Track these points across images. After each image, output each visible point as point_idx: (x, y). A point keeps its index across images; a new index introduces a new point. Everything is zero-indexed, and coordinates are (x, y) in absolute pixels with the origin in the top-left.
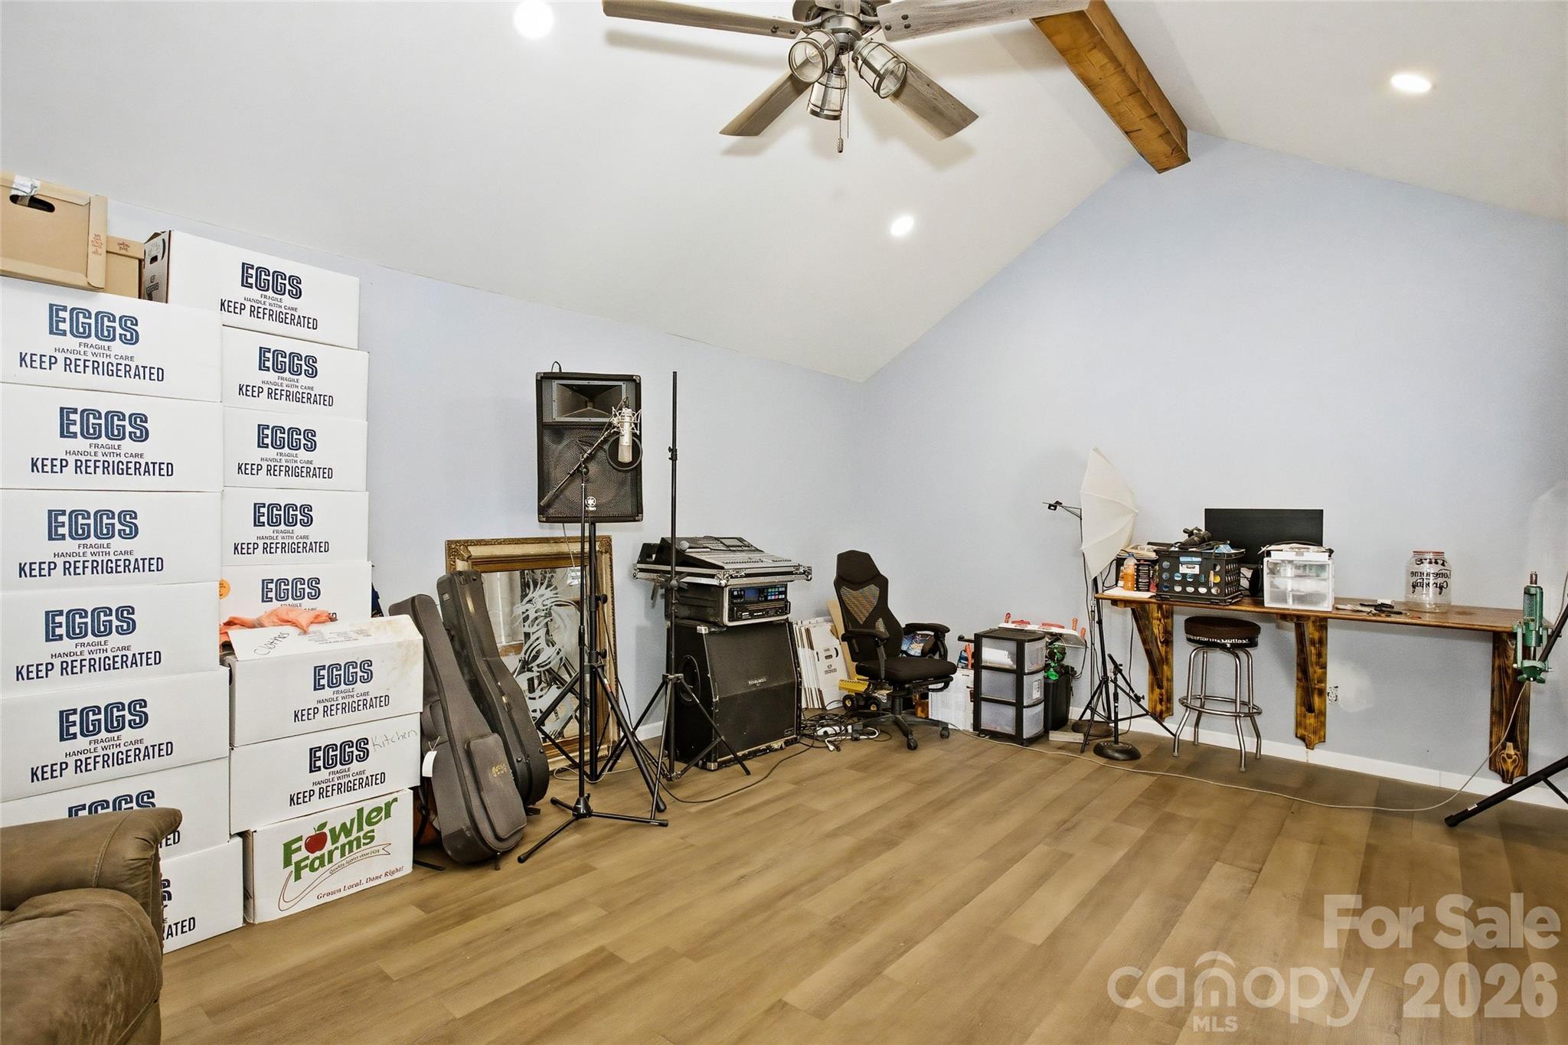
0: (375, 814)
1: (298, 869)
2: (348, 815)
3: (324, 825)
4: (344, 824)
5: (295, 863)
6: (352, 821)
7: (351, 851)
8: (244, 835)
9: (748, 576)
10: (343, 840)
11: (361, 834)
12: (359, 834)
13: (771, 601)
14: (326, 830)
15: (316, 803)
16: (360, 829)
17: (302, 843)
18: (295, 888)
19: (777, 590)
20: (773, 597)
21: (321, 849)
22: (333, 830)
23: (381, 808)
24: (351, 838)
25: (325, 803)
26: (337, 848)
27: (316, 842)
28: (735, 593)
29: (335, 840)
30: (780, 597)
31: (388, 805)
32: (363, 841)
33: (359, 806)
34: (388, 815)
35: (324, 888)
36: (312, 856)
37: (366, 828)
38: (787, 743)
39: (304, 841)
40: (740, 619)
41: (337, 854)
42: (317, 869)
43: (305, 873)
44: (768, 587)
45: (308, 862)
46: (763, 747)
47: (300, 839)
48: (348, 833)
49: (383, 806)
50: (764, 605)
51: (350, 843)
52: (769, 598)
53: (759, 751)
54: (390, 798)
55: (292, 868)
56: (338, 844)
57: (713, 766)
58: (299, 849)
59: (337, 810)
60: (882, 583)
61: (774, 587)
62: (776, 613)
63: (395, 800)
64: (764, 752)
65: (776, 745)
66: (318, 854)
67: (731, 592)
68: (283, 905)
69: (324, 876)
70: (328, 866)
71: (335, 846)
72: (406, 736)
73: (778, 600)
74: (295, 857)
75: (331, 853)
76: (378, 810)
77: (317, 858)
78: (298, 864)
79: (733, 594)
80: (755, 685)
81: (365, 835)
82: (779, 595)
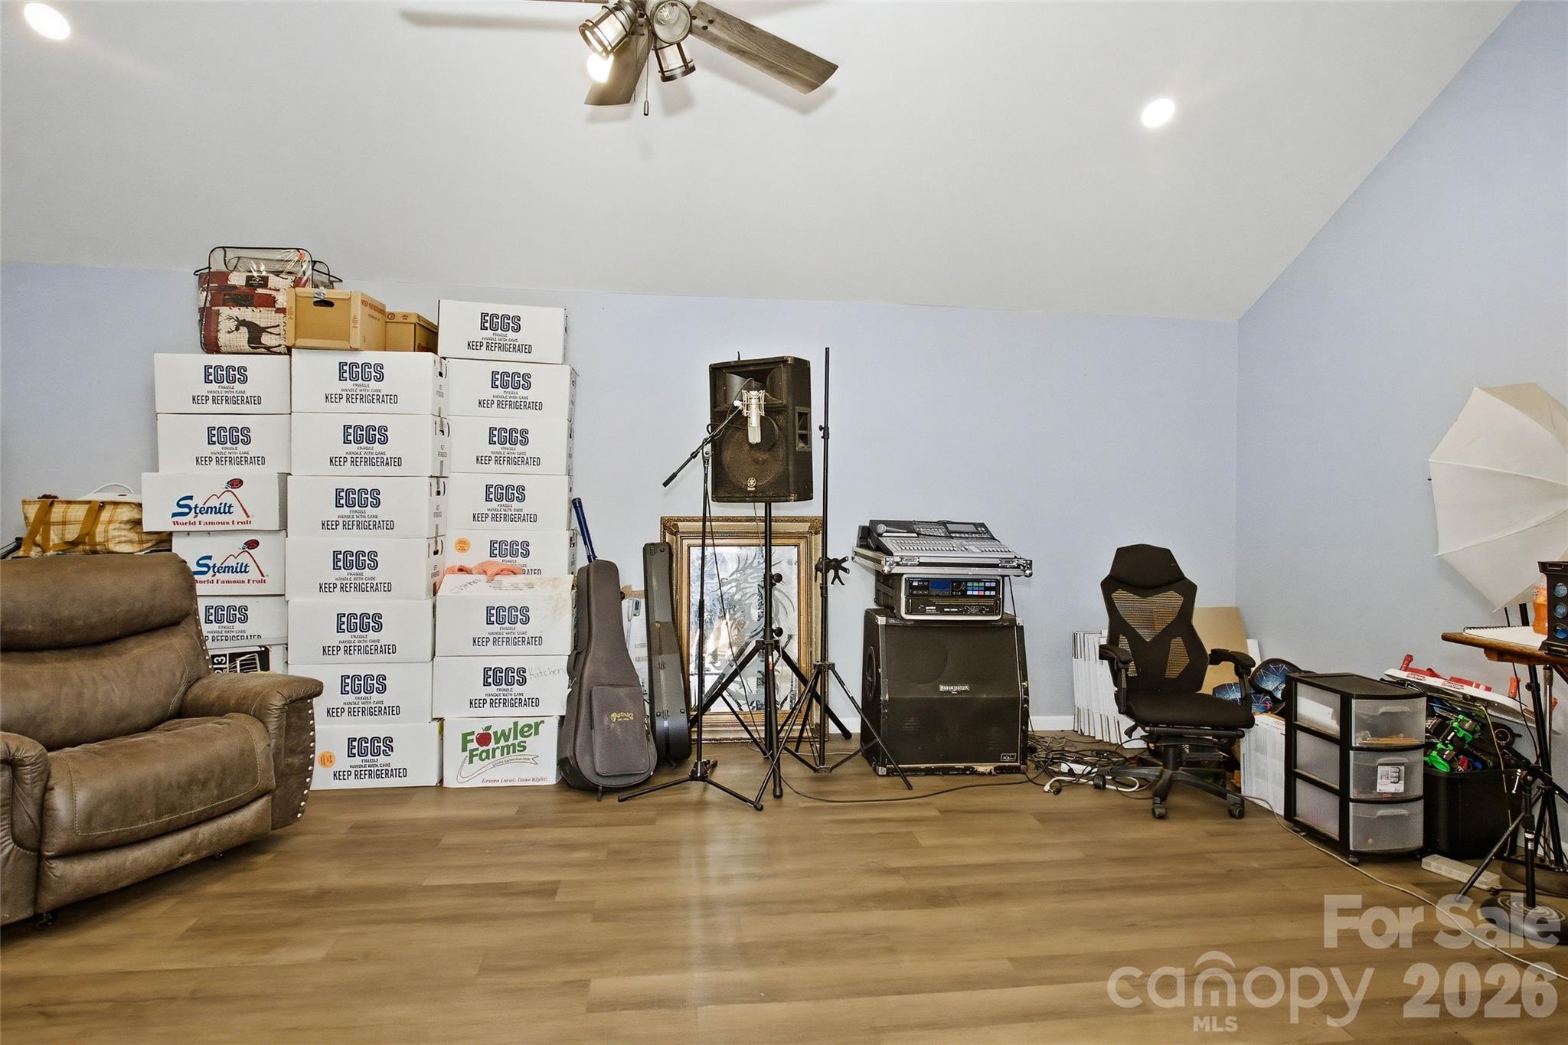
0: (526, 729)
1: (472, 756)
2: (508, 725)
3: (489, 728)
4: (503, 731)
5: (470, 750)
6: (510, 730)
7: (508, 753)
8: (441, 720)
9: (921, 564)
10: (502, 743)
11: (516, 742)
12: (514, 742)
13: (973, 596)
14: (491, 732)
15: (487, 710)
16: (515, 738)
17: (474, 737)
18: (468, 769)
19: (982, 584)
20: (976, 593)
21: (487, 745)
22: (495, 733)
23: (531, 725)
24: (509, 743)
25: (494, 712)
26: (498, 748)
27: (484, 739)
28: (915, 584)
29: (497, 742)
30: (987, 593)
31: (537, 725)
32: (517, 748)
33: (516, 720)
34: (537, 733)
35: (489, 776)
36: (481, 749)
37: (520, 739)
38: (1000, 770)
39: (476, 735)
40: (923, 612)
41: (498, 752)
42: (484, 760)
43: (476, 759)
44: (967, 581)
45: (478, 752)
46: (962, 766)
47: (472, 733)
48: (507, 740)
49: (533, 725)
50: (961, 601)
51: (508, 747)
52: (969, 593)
53: (954, 769)
54: (539, 720)
55: (467, 753)
56: (500, 745)
57: (882, 771)
58: (472, 740)
59: (500, 719)
60: (1189, 590)
61: (979, 581)
62: (981, 611)
63: (543, 722)
64: (962, 772)
65: (981, 768)
66: (485, 748)
67: (909, 582)
68: (460, 779)
69: (488, 767)
70: (492, 760)
71: (497, 745)
72: (556, 672)
73: (984, 596)
74: (470, 746)
75: (494, 750)
76: (529, 726)
77: (483, 751)
78: (471, 751)
79: (911, 584)
80: (949, 692)
81: (519, 744)
82: (985, 591)
